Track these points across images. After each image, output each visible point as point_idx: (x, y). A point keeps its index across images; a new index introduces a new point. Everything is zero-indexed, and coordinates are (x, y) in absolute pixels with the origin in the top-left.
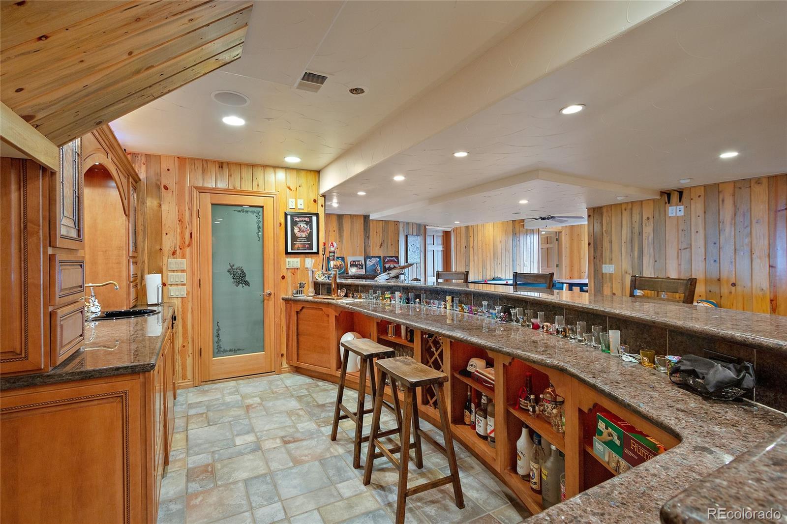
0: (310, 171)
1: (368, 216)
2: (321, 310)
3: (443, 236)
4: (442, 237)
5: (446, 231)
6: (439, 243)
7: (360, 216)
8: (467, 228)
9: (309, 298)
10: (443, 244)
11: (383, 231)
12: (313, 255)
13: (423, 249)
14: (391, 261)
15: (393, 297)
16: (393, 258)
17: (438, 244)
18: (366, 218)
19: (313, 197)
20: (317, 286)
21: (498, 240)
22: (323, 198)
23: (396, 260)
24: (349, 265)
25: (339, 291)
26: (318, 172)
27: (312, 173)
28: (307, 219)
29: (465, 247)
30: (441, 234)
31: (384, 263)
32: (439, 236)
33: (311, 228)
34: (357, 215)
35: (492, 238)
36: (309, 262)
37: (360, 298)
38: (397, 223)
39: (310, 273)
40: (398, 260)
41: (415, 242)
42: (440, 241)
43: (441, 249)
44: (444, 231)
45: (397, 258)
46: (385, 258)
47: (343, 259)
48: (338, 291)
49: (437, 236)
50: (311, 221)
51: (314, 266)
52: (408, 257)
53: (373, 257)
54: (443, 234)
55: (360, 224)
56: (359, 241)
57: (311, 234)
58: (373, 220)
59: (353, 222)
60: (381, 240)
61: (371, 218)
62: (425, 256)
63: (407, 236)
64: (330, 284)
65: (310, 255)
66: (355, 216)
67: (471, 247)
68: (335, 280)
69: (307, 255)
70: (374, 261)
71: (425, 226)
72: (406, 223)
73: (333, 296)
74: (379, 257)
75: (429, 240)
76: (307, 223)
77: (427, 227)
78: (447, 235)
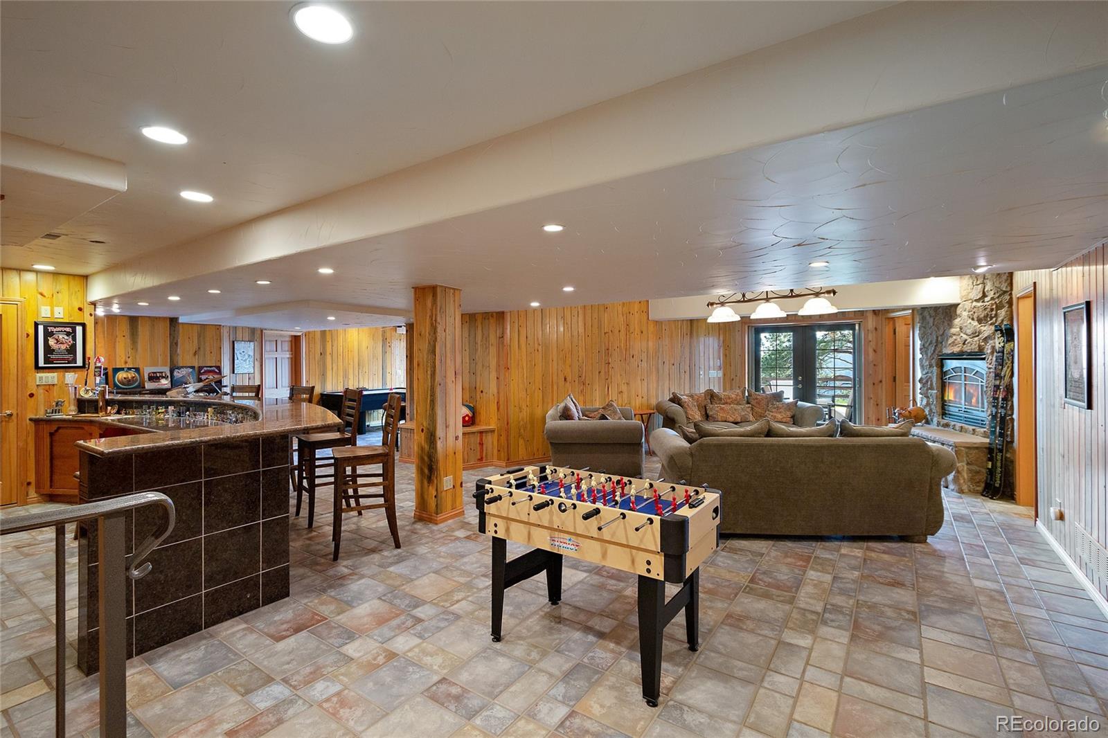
0: (74, 275)
1: (177, 319)
2: (83, 428)
3: (291, 341)
4: (290, 343)
5: (295, 336)
6: (284, 349)
7: (164, 318)
8: (323, 333)
9: (68, 417)
10: (292, 351)
11: (199, 337)
12: (76, 370)
13: (258, 356)
14: (210, 372)
15: (167, 412)
16: (212, 369)
17: (282, 350)
18: (173, 321)
19: (77, 305)
20: (82, 405)
21: (364, 344)
22: (93, 306)
23: (217, 370)
24: (146, 377)
25: (109, 408)
26: (86, 277)
27: (76, 278)
28: (68, 329)
29: (321, 354)
30: (288, 339)
31: (200, 373)
32: (285, 341)
33: (74, 339)
34: (160, 318)
35: (356, 344)
36: (70, 377)
37: (133, 414)
38: (218, 327)
39: (72, 390)
40: (220, 370)
41: (246, 351)
42: (287, 346)
43: (288, 356)
44: (292, 336)
45: (219, 368)
46: (200, 368)
47: (137, 370)
48: (107, 408)
49: (282, 342)
50: (74, 331)
51: (76, 382)
52: (235, 366)
53: (182, 367)
54: (290, 339)
55: (163, 329)
56: (162, 347)
57: (73, 347)
58: (182, 323)
59: (153, 325)
60: (195, 346)
61: (180, 321)
62: (262, 366)
63: (233, 342)
64: (97, 401)
65: (72, 370)
66: (156, 318)
67: (328, 353)
68: (104, 395)
69: (67, 370)
70: (185, 372)
71: (262, 331)
72: (233, 327)
73: (101, 414)
74: (193, 367)
75: (268, 347)
76: (68, 334)
77: (264, 331)
78: (296, 340)
